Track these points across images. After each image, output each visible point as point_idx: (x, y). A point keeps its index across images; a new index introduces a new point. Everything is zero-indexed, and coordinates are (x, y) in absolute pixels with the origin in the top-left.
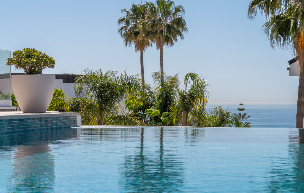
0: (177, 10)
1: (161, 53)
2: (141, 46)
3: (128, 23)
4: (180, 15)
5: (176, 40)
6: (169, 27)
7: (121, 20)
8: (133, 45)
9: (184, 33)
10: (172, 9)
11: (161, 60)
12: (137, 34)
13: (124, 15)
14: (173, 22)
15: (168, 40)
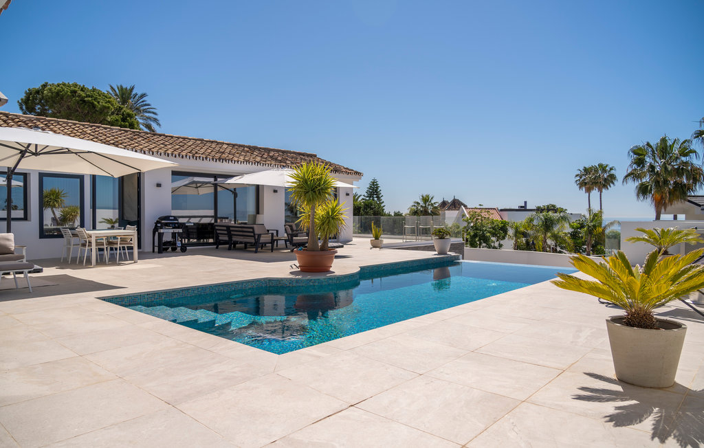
0: (611, 169)
1: (601, 194)
2: (589, 190)
3: (581, 178)
4: (612, 172)
5: (610, 186)
6: (605, 180)
7: (577, 176)
8: (584, 189)
9: (615, 182)
10: (608, 168)
11: (601, 198)
12: (586, 183)
13: (579, 173)
14: (608, 176)
15: (605, 186)
